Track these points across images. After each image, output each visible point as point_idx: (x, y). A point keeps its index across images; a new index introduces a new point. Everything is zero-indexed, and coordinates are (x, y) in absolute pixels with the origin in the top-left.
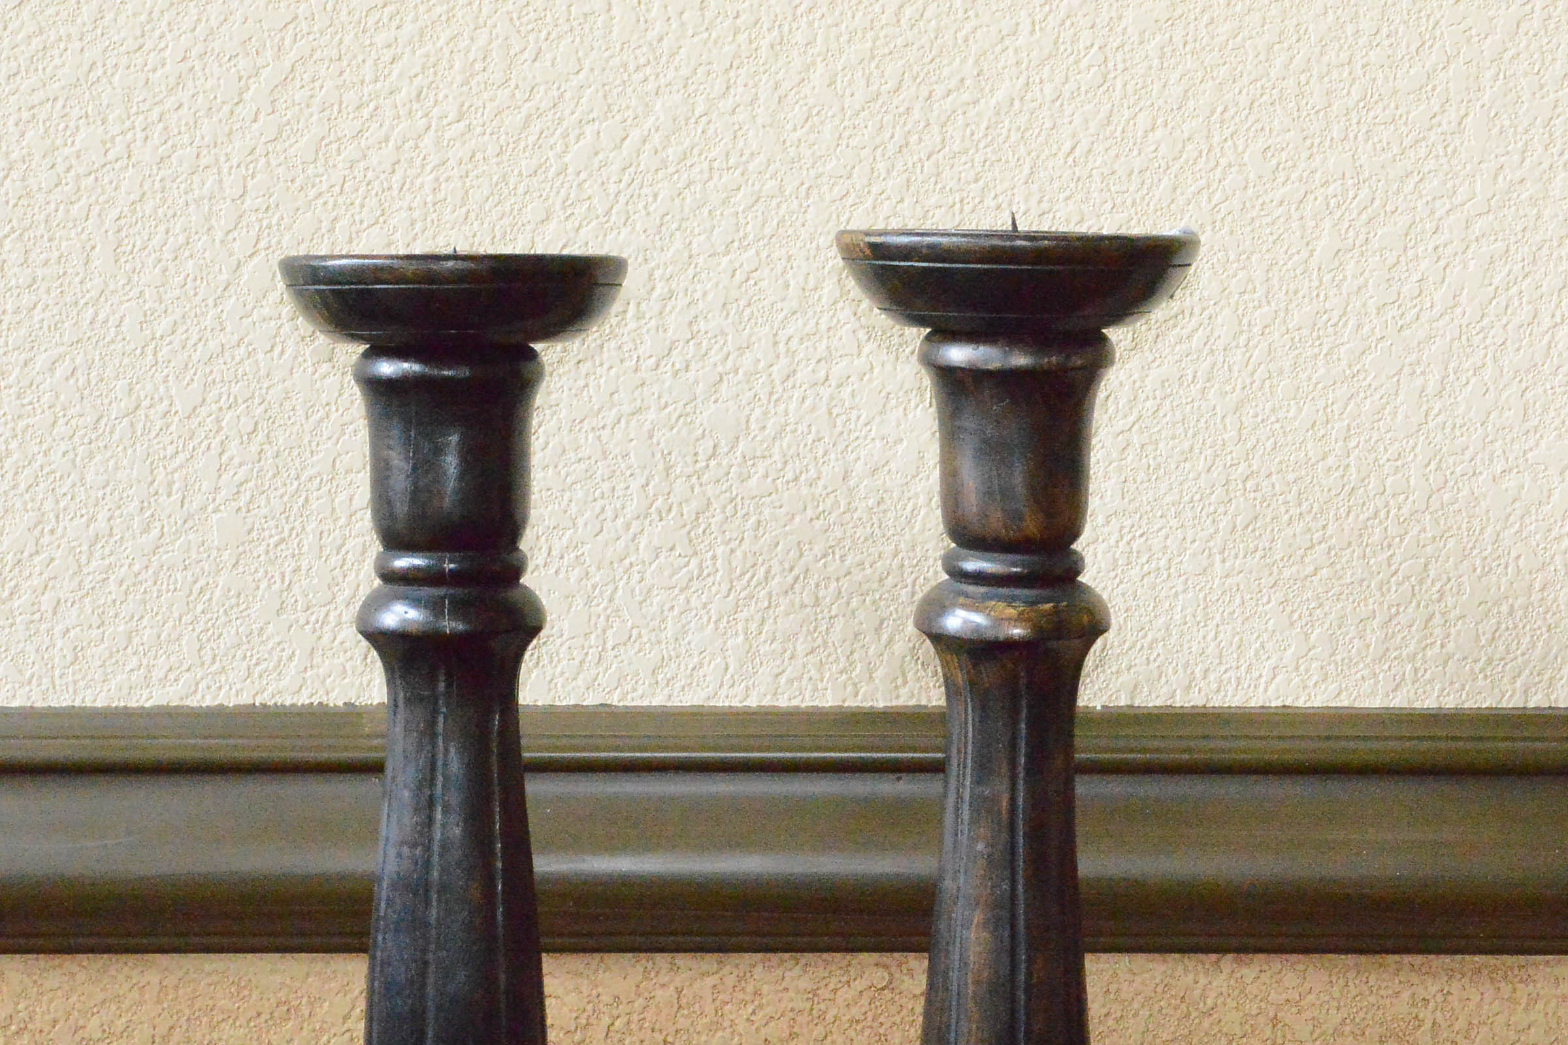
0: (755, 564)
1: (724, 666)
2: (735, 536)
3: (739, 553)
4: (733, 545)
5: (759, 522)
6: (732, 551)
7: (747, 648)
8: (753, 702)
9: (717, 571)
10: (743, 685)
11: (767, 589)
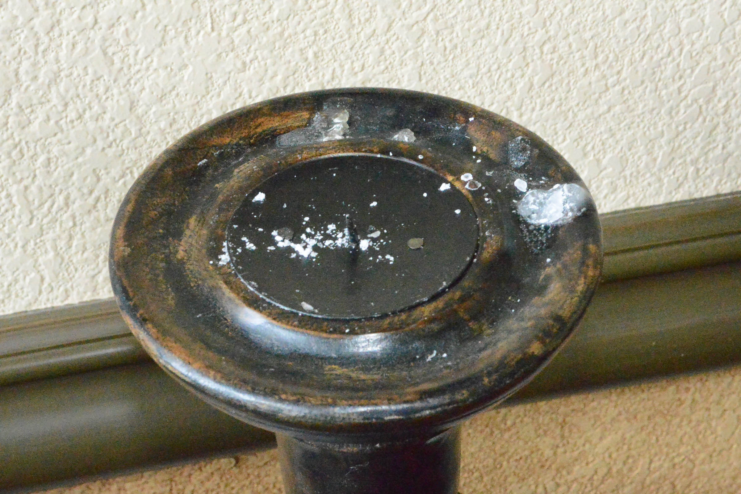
0: (52, 195)
1: (39, 278)
3: (33, 189)
4: (26, 182)
5: (49, 159)
6: (26, 188)
7: (59, 260)
8: (74, 300)
9: (14, 206)
10: (62, 289)
11: (69, 213)
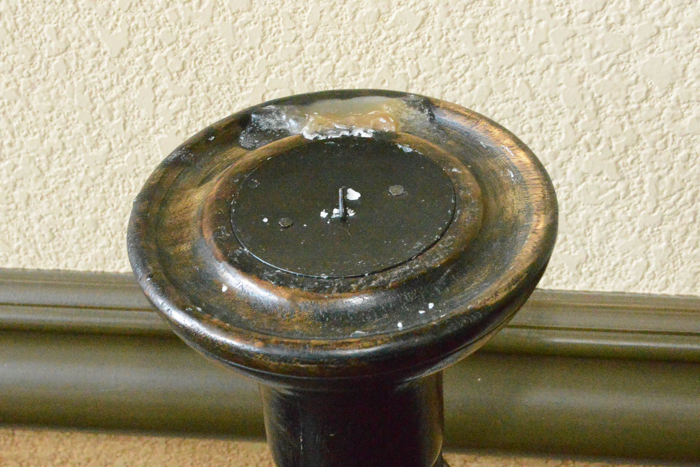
2: (664, 165)
